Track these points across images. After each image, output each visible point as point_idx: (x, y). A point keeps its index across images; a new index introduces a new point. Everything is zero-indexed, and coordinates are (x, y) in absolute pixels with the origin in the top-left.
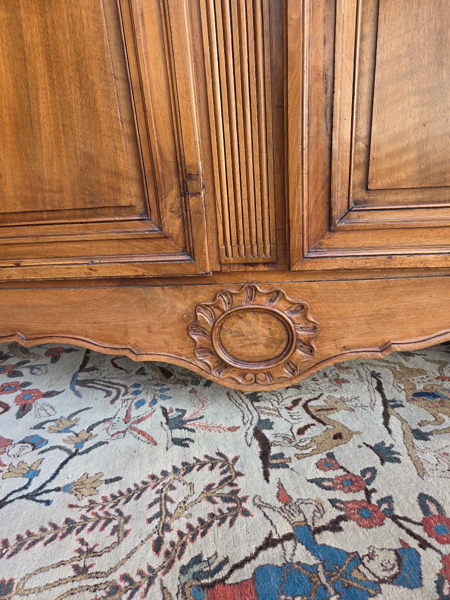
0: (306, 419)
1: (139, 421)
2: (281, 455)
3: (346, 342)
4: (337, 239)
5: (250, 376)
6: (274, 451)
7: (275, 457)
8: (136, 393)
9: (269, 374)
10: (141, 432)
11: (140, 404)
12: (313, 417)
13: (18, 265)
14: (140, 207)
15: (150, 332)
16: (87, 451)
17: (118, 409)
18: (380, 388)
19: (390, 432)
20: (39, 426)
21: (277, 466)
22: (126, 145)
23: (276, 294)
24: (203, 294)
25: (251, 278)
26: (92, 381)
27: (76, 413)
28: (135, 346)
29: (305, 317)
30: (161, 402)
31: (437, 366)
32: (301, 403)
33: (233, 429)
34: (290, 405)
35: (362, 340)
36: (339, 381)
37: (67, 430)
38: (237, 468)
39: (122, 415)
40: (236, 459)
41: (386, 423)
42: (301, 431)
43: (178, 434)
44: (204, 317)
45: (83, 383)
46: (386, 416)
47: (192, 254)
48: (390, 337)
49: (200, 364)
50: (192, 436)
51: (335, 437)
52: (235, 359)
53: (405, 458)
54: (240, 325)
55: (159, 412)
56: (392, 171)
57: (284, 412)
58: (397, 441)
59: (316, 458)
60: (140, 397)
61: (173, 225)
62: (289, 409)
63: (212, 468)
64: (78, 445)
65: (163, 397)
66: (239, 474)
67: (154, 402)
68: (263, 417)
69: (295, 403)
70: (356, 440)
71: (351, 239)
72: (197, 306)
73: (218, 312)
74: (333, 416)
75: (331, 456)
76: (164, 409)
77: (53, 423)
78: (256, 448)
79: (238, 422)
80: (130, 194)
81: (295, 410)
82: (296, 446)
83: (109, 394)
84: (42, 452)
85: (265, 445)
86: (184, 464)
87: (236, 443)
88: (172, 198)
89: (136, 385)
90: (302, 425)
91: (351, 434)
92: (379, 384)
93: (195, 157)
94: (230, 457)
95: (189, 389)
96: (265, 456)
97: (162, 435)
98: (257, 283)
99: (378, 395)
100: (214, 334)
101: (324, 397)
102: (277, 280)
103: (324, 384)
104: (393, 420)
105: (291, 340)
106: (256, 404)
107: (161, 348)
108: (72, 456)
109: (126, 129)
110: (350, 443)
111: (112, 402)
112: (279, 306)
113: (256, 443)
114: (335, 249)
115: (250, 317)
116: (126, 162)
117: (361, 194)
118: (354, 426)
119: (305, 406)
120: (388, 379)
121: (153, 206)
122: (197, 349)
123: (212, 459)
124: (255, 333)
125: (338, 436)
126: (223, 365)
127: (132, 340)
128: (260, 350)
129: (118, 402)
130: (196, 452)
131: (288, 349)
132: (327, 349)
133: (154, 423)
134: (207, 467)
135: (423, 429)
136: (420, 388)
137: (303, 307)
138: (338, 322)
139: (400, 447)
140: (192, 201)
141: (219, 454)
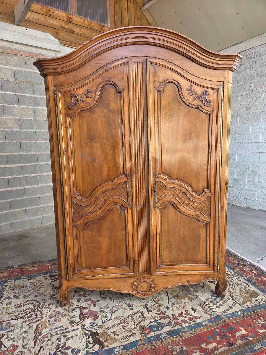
0: (154, 303)
1: (121, 306)
2: (151, 310)
3: (161, 287)
4: (158, 270)
5: (143, 295)
6: (149, 309)
7: (149, 310)
8: (117, 300)
9: (147, 294)
10: (123, 308)
11: (120, 302)
12: (155, 302)
13: (103, 276)
14: (126, 265)
15: (125, 287)
16: (114, 312)
17: (115, 303)
18: (168, 295)
19: (169, 304)
20: (101, 308)
21: (150, 312)
22: (125, 255)
23: (148, 279)
24: (135, 279)
25: (144, 276)
26: (106, 297)
27: (107, 305)
28: (121, 290)
29: (153, 283)
30: (124, 301)
31: (179, 289)
32: (153, 300)
33: (141, 306)
34: (151, 300)
35: (163, 287)
36: (160, 294)
37: (107, 309)
38: (143, 313)
39: (117, 304)
40: (143, 311)
41: (168, 303)
42: (153, 305)
43: (130, 308)
44: (135, 283)
45: (104, 298)
46: (168, 301)
47: (135, 273)
48: (168, 286)
49: (133, 293)
50: (133, 308)
51: (159, 306)
52: (141, 291)
53: (171, 309)
54: (142, 285)
55: (124, 303)
56: (165, 260)
57: (149, 302)
58: (170, 306)
59: (156, 310)
60: (119, 300)
61: (132, 268)
62: (151, 301)
63: (139, 313)
64: (112, 311)
65: (124, 300)
66: (144, 314)
67: (122, 302)
68: (146, 303)
69: (152, 300)
70: (163, 306)
71: (160, 270)
72: (134, 281)
73: (138, 282)
74: (159, 302)
75: (159, 309)
76: (125, 303)
77: (103, 308)
78: (146, 309)
79: (141, 305)
80: (125, 263)
81: (152, 301)
82: (153, 308)
83: (111, 300)
84: (106, 313)
85: (147, 309)
86: (134, 313)
87: (142, 308)
88: (132, 263)
89: (117, 298)
90: (153, 304)
91: (162, 305)
92: (168, 294)
93: (136, 259)
94: (142, 311)
95: (129, 298)
96: (148, 310)
97: (127, 308)
98: (145, 276)
99: (167, 297)
100: (137, 286)
101: (157, 298)
102: (148, 276)
103: (157, 295)
104: (170, 302)
105: (151, 287)
106: (144, 300)
107: (127, 290)
108: (112, 313)
109: (125, 253)
110: (162, 307)
111: (113, 302)
112: (148, 281)
113: (145, 308)
114: (158, 272)
115: (144, 283)
116: (125, 258)
117: (161, 263)
118: (163, 303)
119: (154, 300)
120: (169, 293)
121: (128, 265)
122: (134, 290)
123: (138, 312)
124: (144, 286)
125: (160, 306)
126: (138, 293)
127: (121, 289)
128: (145, 289)
129: (114, 302)
130: (135, 310)
131: (150, 289)
132: (157, 288)
133: (124, 306)
134: (138, 313)
135: (175, 303)
136: (175, 295)
137: (153, 281)
138: (159, 283)
139: (170, 307)
140: (135, 264)
141: (139, 311)
